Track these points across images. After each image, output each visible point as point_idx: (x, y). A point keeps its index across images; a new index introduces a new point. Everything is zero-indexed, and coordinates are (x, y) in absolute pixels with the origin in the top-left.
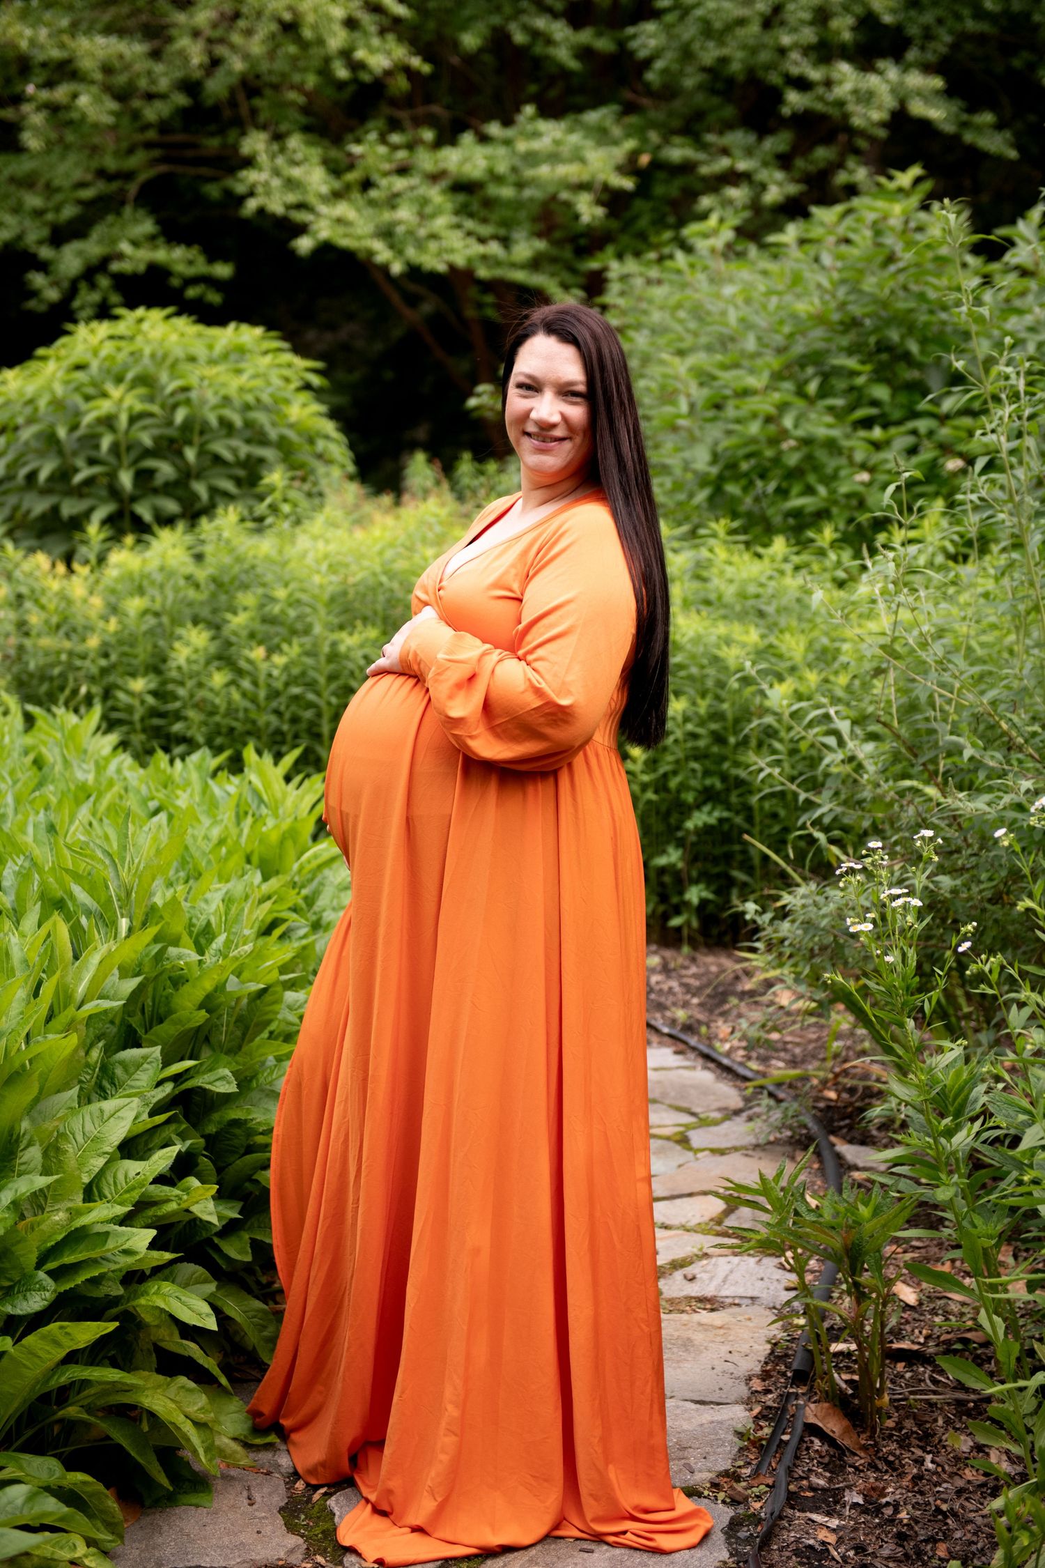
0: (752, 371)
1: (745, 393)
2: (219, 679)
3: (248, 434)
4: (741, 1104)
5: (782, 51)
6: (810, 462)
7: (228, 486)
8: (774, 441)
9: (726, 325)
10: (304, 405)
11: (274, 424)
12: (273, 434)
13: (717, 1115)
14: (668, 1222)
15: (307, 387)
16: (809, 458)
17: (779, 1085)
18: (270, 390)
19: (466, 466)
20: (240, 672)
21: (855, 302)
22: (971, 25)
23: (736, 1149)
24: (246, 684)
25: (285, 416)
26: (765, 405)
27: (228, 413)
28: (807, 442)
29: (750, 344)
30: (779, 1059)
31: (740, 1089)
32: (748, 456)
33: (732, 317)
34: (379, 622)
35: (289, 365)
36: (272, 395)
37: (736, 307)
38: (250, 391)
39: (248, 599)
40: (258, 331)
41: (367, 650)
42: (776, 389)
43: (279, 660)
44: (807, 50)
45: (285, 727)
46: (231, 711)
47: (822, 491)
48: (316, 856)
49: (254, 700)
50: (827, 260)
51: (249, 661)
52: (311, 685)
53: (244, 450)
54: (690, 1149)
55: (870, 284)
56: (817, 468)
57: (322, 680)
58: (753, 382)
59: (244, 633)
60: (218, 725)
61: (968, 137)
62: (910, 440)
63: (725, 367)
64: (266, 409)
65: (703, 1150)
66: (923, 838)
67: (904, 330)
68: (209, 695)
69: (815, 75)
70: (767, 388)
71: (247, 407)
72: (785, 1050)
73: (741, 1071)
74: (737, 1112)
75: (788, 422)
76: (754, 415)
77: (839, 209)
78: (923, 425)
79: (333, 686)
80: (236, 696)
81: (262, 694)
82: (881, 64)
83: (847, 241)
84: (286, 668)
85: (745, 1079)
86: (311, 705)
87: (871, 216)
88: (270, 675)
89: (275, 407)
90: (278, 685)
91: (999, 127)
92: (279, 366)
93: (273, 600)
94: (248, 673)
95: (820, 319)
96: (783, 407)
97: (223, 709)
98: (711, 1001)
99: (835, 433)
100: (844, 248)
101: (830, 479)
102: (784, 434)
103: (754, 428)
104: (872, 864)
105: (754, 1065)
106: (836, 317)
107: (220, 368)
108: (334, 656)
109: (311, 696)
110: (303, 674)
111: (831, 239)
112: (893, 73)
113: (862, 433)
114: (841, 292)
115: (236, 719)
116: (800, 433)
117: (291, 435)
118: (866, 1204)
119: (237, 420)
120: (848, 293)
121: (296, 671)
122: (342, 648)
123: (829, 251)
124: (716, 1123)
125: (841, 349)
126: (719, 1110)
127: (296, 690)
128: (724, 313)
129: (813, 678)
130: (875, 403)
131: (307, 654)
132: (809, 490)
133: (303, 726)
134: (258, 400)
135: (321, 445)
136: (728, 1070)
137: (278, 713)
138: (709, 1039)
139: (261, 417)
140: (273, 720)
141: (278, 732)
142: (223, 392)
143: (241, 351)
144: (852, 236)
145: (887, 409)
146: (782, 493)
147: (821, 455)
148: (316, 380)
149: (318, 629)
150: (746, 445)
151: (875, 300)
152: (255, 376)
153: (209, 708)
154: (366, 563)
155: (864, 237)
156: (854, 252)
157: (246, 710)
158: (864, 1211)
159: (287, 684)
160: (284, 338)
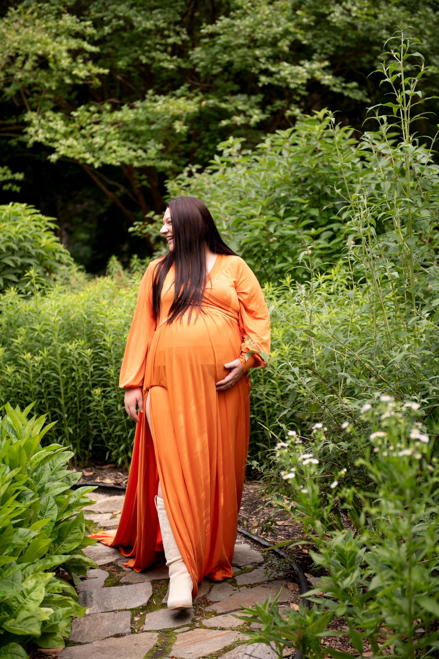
0: (255, 207)
1: (252, 217)
2: (10, 370)
3: (22, 253)
4: (263, 560)
5: (257, 59)
6: (284, 247)
7: (14, 278)
8: (266, 238)
9: (241, 187)
10: (48, 238)
11: (33, 248)
12: (33, 253)
13: (251, 566)
14: (223, 626)
15: (50, 229)
16: (283, 245)
17: (280, 548)
18: (30, 232)
19: (135, 260)
20: (20, 365)
21: (299, 171)
22: (342, 43)
23: (259, 584)
24: (23, 371)
25: (40, 244)
26: (261, 222)
27: (11, 244)
28: (282, 237)
29: (253, 195)
30: (281, 535)
31: (262, 552)
32: (256, 246)
33: (244, 183)
34: (85, 337)
35: (40, 220)
36: (31, 234)
37: (245, 179)
38: (20, 233)
39: (22, 331)
40: (24, 205)
41: (79, 351)
42: (265, 215)
43: (38, 358)
44: (268, 58)
45: (43, 390)
46: (17, 386)
47: (290, 259)
48: (39, 457)
49: (27, 378)
50: (285, 153)
51: (24, 360)
52: (54, 370)
53: (20, 261)
54: (236, 586)
55: (306, 163)
56: (287, 249)
57: (59, 366)
58: (254, 212)
59: (21, 347)
60: (11, 391)
61: (346, 93)
62: (330, 233)
63: (242, 206)
64: (30, 241)
65: (243, 586)
66: (317, 429)
67: (323, 183)
68: (6, 378)
69: (273, 69)
70: (261, 214)
71: (20, 241)
72: (285, 530)
73: (263, 542)
74: (260, 564)
75: (271, 229)
76: (257, 227)
77: (290, 130)
78: (335, 226)
79: (65, 368)
80: (19, 377)
81: (31, 375)
82: (302, 62)
83: (295, 144)
84: (42, 362)
85: (265, 547)
86: (54, 378)
87: (304, 133)
88: (34, 366)
89: (34, 240)
90: (39, 371)
91: (360, 88)
92: (34, 221)
93: (34, 330)
94: (24, 366)
95: (284, 181)
96: (269, 222)
97: (12, 384)
98: (249, 508)
99: (294, 232)
100: (293, 148)
101: (294, 254)
102: (271, 235)
103: (257, 233)
104: (292, 443)
105: (269, 539)
106: (291, 179)
107: (7, 224)
108: (64, 354)
109: (54, 375)
110: (50, 364)
111: (287, 144)
112: (307, 65)
113: (306, 232)
114: (293, 168)
115: (19, 388)
116: (277, 233)
117: (43, 252)
118: (309, 615)
119: (15, 247)
120: (296, 168)
121: (46, 363)
122: (68, 351)
123: (286, 149)
124: (250, 571)
125: (295, 194)
126: (252, 564)
127: (46, 372)
128: (240, 182)
129: (286, 348)
130: (312, 218)
131: (51, 354)
132: (285, 260)
133: (51, 389)
134: (25, 237)
135: (58, 255)
136: (256, 542)
137: (40, 384)
138: (248, 527)
139: (27, 245)
140: (37, 386)
141: (40, 393)
142: (8, 234)
143: (17, 215)
144: (297, 142)
145: (318, 220)
146: (273, 262)
147: (289, 243)
148: (53, 226)
149: (55, 342)
150: (254, 241)
151: (309, 170)
152: (22, 226)
153: (7, 384)
154: (77, 309)
155: (302, 142)
156: (298, 148)
157: (24, 383)
158: (309, 619)
159: (42, 370)
160: (36, 208)
